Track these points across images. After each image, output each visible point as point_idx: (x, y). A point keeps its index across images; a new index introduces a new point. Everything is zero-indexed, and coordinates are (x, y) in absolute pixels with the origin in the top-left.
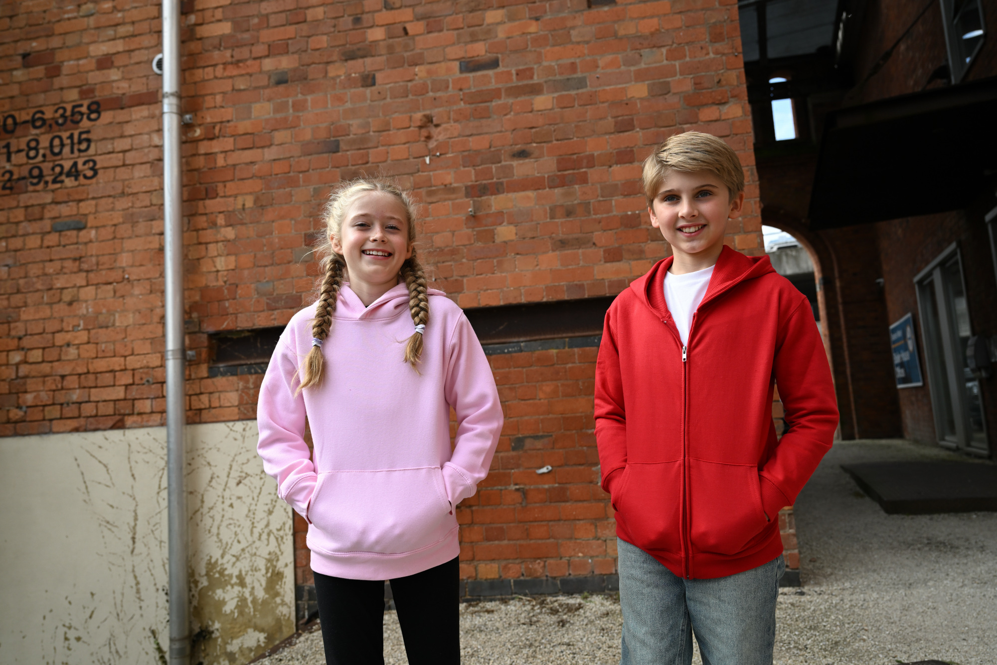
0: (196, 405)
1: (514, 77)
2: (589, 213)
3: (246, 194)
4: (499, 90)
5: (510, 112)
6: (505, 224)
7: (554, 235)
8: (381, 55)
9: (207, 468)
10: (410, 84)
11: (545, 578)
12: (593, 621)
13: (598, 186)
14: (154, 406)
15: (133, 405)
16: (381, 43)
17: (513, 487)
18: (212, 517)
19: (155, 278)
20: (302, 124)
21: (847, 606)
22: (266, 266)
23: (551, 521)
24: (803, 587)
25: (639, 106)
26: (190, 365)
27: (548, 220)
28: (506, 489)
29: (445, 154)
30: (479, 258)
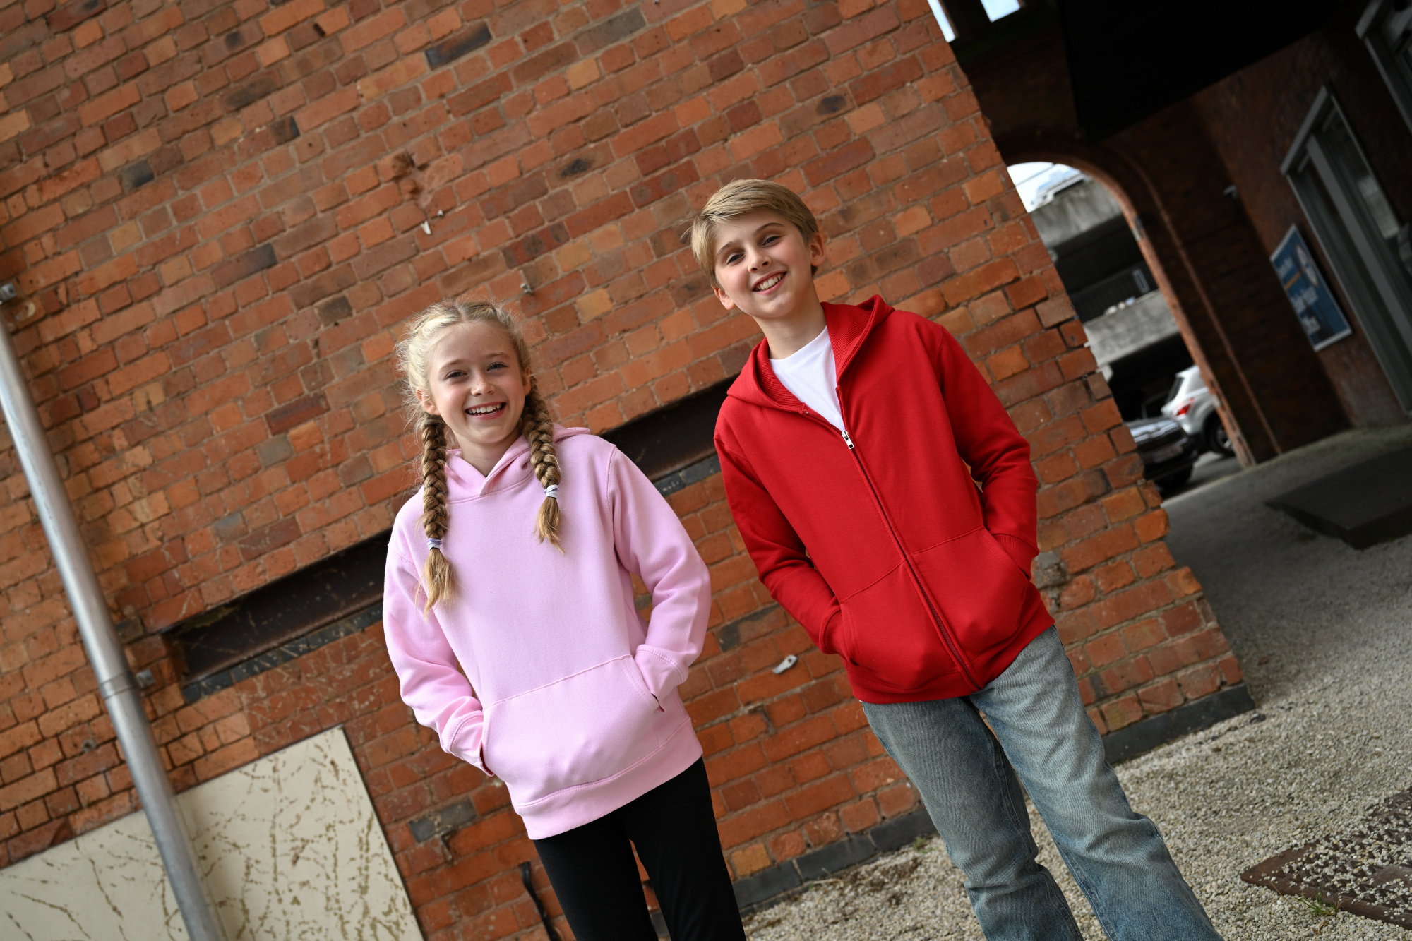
0: (181, 757)
1: (522, 46)
3: (147, 383)
4: (504, 75)
5: (535, 105)
6: (586, 290)
7: (672, 281)
8: (292, 83)
9: (235, 853)
10: (355, 115)
11: (845, 839)
12: (944, 878)
13: (718, 177)
14: (111, 783)
15: (77, 794)
16: (286, 62)
17: (745, 710)
18: (271, 931)
19: (42, 573)
20: (200, 237)
21: (1338, 712)
22: (219, 490)
23: (824, 742)
24: (1260, 707)
25: (738, 27)
26: (149, 695)
27: (655, 259)
28: (735, 717)
29: (452, 208)
30: (564, 358)
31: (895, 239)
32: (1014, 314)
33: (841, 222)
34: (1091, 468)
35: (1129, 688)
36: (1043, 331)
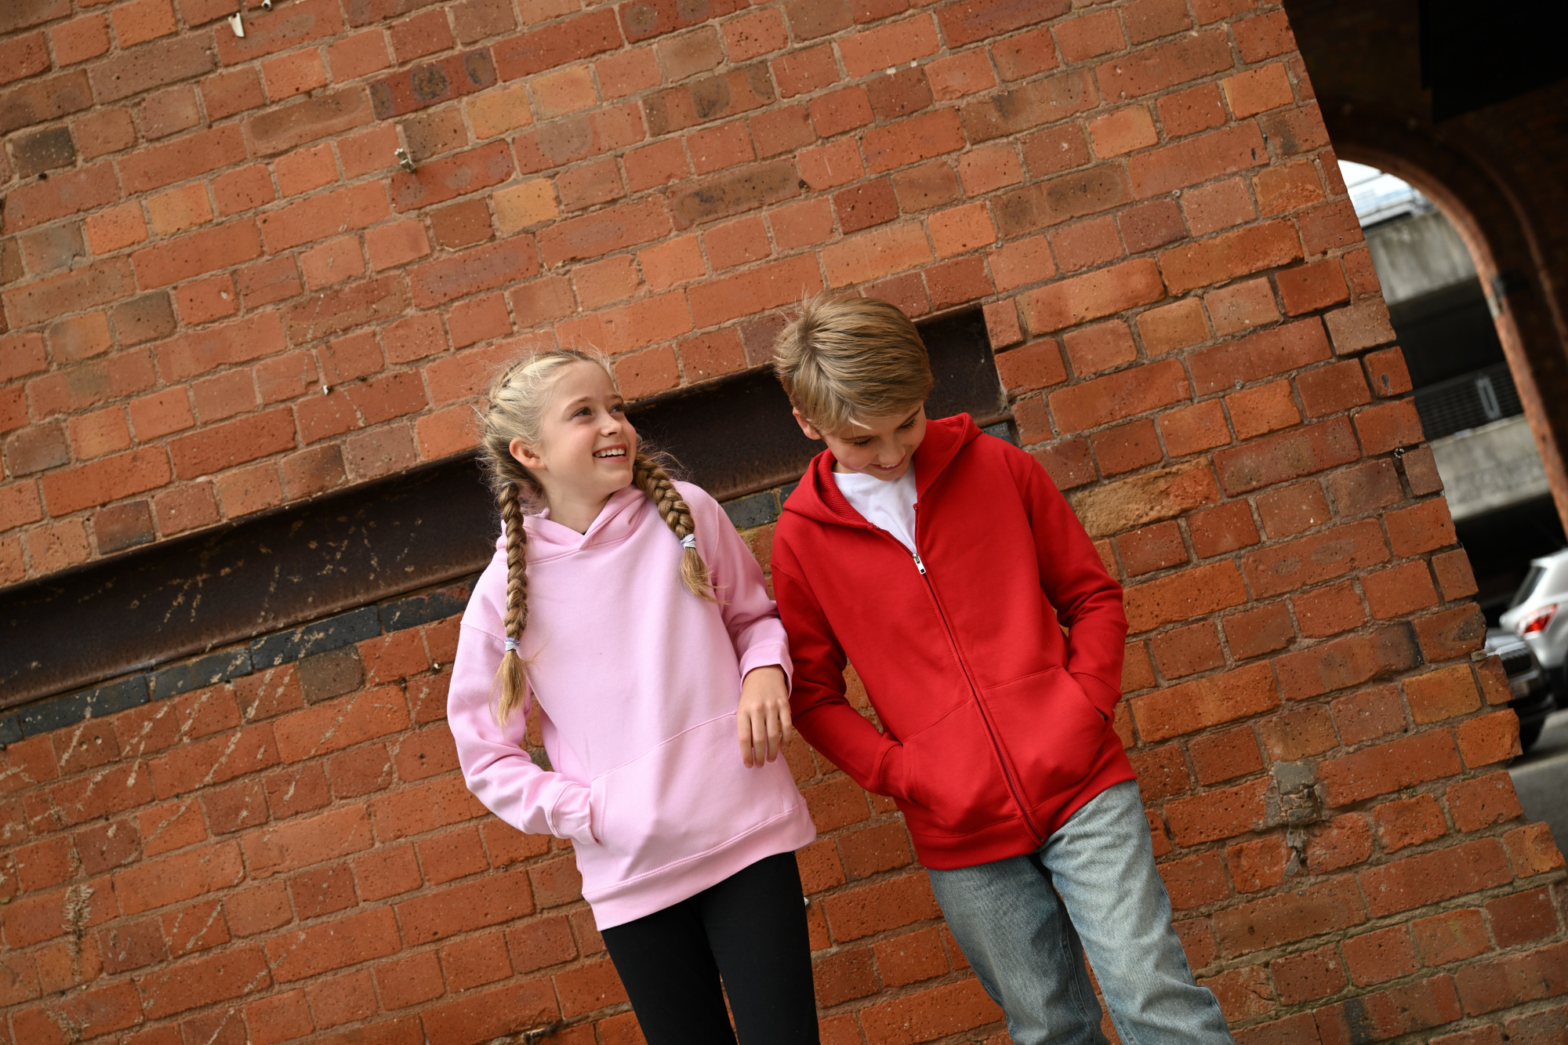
2: (770, 94)
6: (513, 176)
7: (674, 182)
13: (783, 9)
27: (648, 139)
30: (456, 295)
31: (1089, 161)
32: (1284, 323)
33: (994, 117)
34: (1390, 619)
35: (1413, 1033)
36: (1333, 360)
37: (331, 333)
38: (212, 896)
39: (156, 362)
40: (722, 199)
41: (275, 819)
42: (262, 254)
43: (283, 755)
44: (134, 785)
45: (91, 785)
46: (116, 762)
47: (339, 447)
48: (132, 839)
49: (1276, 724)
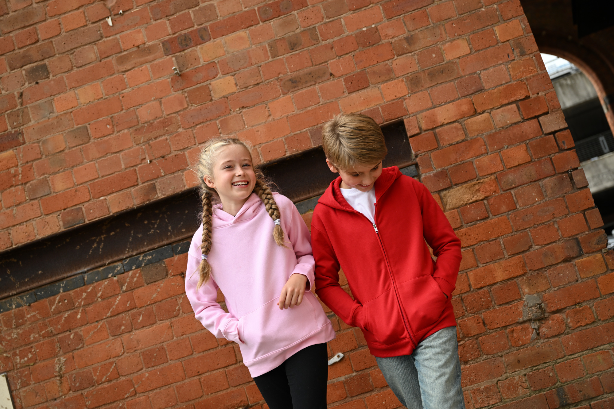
2: (317, 40)
6: (218, 76)
7: (281, 76)
13: (321, 6)
27: (270, 59)
29: (130, 9)
30: (198, 123)
31: (443, 61)
32: (523, 122)
33: (406, 45)
34: (569, 237)
35: (584, 400)
36: (543, 136)
37: (150, 140)
38: (111, 360)
39: (83, 153)
40: (300, 82)
41: (135, 329)
42: (122, 110)
43: (137, 305)
44: (80, 318)
45: (64, 319)
46: (73, 309)
47: (154, 184)
48: (80, 339)
49: (526, 280)
